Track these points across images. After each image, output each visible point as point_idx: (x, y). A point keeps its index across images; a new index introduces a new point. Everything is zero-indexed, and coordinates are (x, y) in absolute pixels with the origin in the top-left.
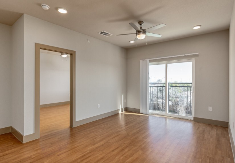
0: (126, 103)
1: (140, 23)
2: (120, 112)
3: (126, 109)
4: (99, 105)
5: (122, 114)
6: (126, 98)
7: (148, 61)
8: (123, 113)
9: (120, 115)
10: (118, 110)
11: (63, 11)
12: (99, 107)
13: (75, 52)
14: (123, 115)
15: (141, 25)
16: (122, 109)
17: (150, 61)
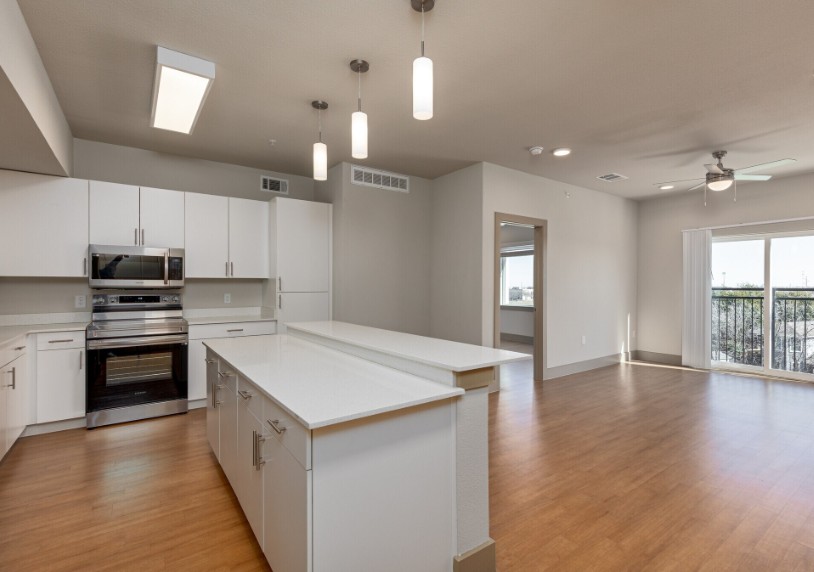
0: (635, 340)
1: (718, 155)
2: (623, 360)
3: (637, 355)
4: (584, 337)
5: (627, 365)
6: (636, 327)
7: (710, 233)
8: (630, 363)
9: (623, 368)
10: (617, 356)
11: (562, 153)
12: (584, 342)
13: (545, 222)
14: (630, 368)
15: (719, 158)
16: (627, 353)
17: (715, 233)
